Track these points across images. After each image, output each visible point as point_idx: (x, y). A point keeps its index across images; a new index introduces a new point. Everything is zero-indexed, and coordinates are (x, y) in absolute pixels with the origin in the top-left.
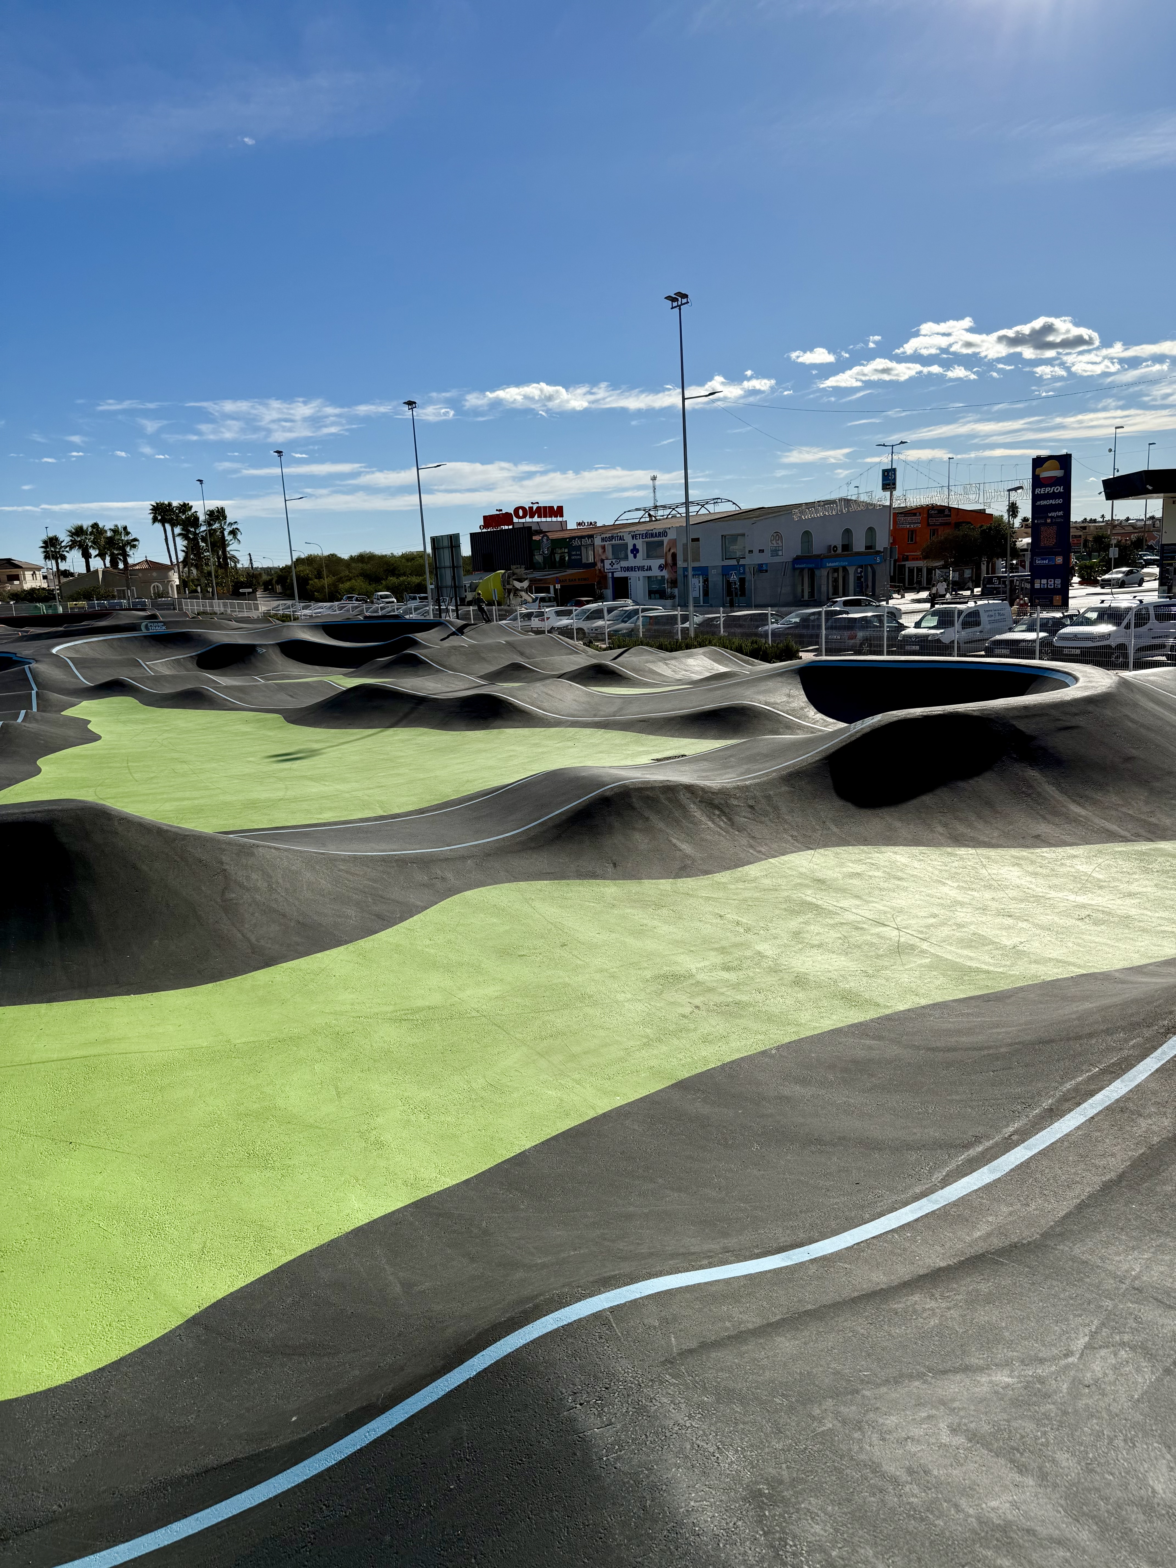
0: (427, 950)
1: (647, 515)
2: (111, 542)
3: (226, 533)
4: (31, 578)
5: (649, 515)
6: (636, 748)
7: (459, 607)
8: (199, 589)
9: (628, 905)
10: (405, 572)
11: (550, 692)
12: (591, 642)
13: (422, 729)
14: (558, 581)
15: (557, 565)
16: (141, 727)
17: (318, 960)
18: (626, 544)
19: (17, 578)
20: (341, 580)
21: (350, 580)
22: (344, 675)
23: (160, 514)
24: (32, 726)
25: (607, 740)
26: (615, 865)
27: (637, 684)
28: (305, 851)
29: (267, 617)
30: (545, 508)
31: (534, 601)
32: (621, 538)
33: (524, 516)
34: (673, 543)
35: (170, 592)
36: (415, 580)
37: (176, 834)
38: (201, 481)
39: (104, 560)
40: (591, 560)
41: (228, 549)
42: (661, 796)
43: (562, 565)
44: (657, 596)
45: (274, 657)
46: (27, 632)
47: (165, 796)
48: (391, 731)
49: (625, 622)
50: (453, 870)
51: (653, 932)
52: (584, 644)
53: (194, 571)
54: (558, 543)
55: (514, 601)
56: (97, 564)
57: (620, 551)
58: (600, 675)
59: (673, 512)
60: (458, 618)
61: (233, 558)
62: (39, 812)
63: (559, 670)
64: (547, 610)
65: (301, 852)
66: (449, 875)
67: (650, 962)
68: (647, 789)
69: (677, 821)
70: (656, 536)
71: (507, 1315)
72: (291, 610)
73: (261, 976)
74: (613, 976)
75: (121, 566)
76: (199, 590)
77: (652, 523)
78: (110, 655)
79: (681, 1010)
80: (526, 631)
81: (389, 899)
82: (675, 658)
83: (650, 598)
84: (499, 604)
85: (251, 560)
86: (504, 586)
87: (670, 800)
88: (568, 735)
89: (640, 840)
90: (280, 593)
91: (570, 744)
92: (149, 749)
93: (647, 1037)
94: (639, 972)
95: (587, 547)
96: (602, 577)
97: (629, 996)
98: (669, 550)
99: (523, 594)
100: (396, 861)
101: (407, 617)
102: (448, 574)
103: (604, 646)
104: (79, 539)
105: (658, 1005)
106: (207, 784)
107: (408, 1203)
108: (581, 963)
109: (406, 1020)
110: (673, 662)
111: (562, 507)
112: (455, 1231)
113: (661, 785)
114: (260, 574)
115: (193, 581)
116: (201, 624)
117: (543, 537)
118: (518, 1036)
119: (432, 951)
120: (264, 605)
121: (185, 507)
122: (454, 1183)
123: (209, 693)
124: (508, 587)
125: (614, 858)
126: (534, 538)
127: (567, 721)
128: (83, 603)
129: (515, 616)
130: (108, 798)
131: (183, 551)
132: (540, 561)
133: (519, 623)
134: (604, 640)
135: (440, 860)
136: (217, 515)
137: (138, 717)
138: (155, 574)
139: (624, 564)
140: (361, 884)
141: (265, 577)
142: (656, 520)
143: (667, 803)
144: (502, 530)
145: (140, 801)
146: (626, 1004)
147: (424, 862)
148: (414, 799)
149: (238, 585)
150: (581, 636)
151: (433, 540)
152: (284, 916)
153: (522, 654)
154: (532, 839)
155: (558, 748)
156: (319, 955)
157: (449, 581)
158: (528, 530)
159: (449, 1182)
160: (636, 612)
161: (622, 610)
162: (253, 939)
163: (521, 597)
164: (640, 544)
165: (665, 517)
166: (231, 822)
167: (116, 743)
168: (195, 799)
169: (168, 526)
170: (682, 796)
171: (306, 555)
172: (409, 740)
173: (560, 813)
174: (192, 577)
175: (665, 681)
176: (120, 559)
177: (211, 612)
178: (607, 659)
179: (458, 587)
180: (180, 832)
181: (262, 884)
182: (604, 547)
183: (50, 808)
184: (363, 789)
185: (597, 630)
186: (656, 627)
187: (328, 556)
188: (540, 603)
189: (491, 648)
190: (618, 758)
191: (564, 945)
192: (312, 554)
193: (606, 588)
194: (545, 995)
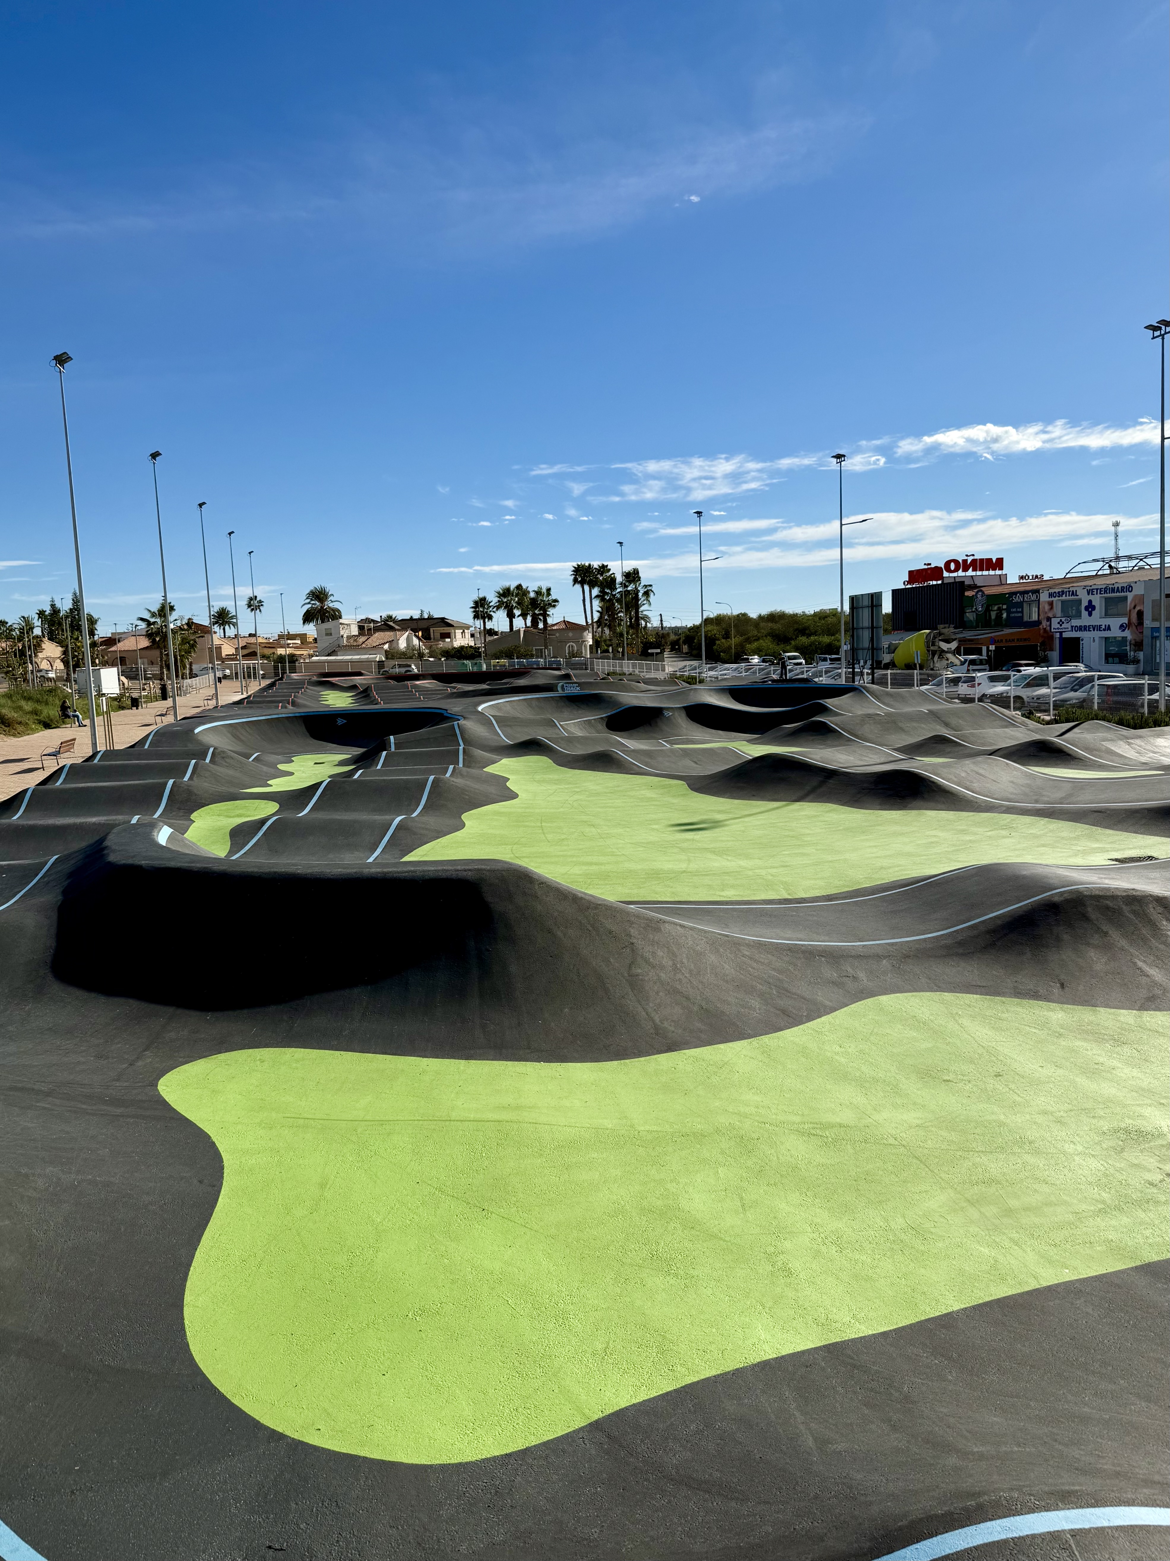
0: (837, 1057)
1: (1107, 567)
2: (533, 602)
3: (640, 594)
4: (461, 636)
5: (1110, 566)
6: (1089, 844)
7: (875, 671)
8: (610, 649)
9: (1079, 1036)
10: (816, 632)
11: (982, 771)
12: (1031, 713)
13: (830, 805)
14: (993, 641)
15: (993, 623)
16: (555, 787)
17: (720, 1051)
18: (1080, 601)
19: (448, 635)
20: (748, 640)
21: (758, 640)
22: (748, 741)
23: (580, 576)
24: (459, 781)
25: (1051, 831)
26: (1062, 986)
27: (1091, 766)
28: (709, 932)
29: (673, 679)
30: (982, 560)
31: (963, 663)
32: (1074, 593)
33: (956, 570)
34: (1140, 599)
35: (584, 651)
36: (826, 639)
37: (589, 902)
38: (621, 543)
39: (525, 619)
40: (1035, 617)
41: (641, 609)
42: (1124, 907)
43: (999, 623)
44: (1117, 660)
45: (680, 721)
46: (454, 688)
47: (574, 859)
48: (797, 805)
49: (1076, 691)
50: (865, 969)
51: (1111, 1073)
52: (1023, 715)
53: (607, 631)
54: (994, 599)
55: (939, 664)
56: (519, 623)
57: (1072, 608)
58: (1043, 754)
59: (1141, 563)
60: (873, 683)
61: (646, 619)
62: (470, 870)
63: (991, 744)
64: (979, 674)
65: (706, 932)
66: (862, 975)
67: (1107, 1111)
68: (1105, 897)
69: (1145, 940)
70: (1118, 591)
71: (946, 1509)
72: (698, 671)
73: (664, 1060)
74: (1059, 1122)
75: (541, 625)
76: (611, 651)
77: (1114, 576)
78: (528, 714)
79: (1149, 1176)
80: (950, 698)
81: (795, 994)
82: (1140, 737)
83: (1107, 662)
84: (921, 667)
85: (661, 620)
86: (928, 647)
87: (1134, 912)
88: (1002, 823)
89: (1097, 960)
90: (686, 653)
91: (1004, 833)
92: (562, 810)
93: (1103, 1202)
94: (1094, 1121)
95: (1030, 603)
96: (1048, 638)
97: (1080, 1148)
98: (1135, 607)
99: (950, 656)
100: (803, 952)
101: (816, 680)
102: (866, 635)
103: (1047, 718)
104: (505, 600)
105: (1118, 1165)
106: (614, 850)
107: (819, 1345)
108: (1020, 1099)
109: (814, 1135)
110: (1138, 741)
111: (1002, 559)
112: (872, 1390)
113: (1124, 894)
114: (668, 634)
115: (605, 641)
116: (611, 686)
117: (977, 592)
118: (943, 1175)
119: (843, 1060)
120: (671, 665)
121: (604, 569)
122: (870, 1333)
123: (618, 757)
124: (932, 648)
125: (1062, 977)
126: (967, 593)
127: (1002, 806)
128: (504, 661)
129: (938, 681)
130: (524, 857)
131: (598, 611)
132: (972, 619)
133: (944, 689)
134: (1047, 711)
135: (851, 956)
136: (632, 576)
137: (551, 777)
138: (571, 634)
139: (1076, 622)
140: (765, 974)
141: (673, 637)
142: (1119, 573)
143: (1131, 916)
144: (929, 586)
145: (552, 863)
146: (1076, 1158)
147: (834, 957)
148: (821, 883)
149: (647, 645)
150: (1018, 705)
151: (853, 599)
152: (688, 998)
153: (947, 725)
154: (960, 944)
155: (990, 837)
156: (722, 1046)
157: (866, 643)
158: (960, 586)
159: (864, 1330)
160: (1090, 680)
161: (1072, 677)
162: (657, 1020)
163: (947, 660)
164: (1097, 600)
165: (1131, 569)
166: (636, 891)
167: (531, 802)
168: (602, 864)
169: (586, 588)
170: (1152, 910)
171: (715, 615)
172: (815, 816)
173: (995, 917)
174: (604, 637)
175: (1127, 764)
176: (540, 620)
177: (621, 672)
178: (1051, 734)
179: (877, 649)
180: (593, 900)
181: (667, 962)
182: (1051, 604)
183: (479, 867)
184: (766, 868)
185: (1039, 699)
186: (1115, 698)
187: (738, 616)
188: (969, 666)
189: (910, 718)
190: (1065, 854)
191: (998, 1075)
192: (721, 613)
193: (1052, 650)
194: (976, 1131)
